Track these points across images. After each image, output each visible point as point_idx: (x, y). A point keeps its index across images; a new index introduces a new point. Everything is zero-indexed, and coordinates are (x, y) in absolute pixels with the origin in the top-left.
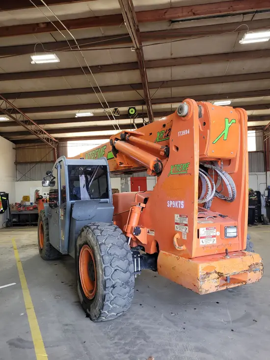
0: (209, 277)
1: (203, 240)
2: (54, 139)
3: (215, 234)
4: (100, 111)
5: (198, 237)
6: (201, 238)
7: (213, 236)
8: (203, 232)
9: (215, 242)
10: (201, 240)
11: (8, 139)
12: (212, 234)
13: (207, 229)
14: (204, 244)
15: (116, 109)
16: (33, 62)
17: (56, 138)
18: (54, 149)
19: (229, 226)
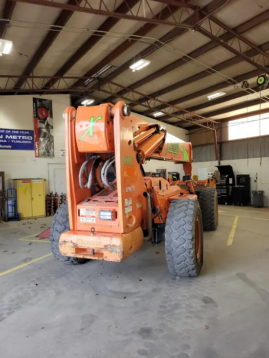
0: (65, 244)
1: (83, 218)
2: (215, 122)
3: (94, 215)
4: (231, 88)
5: (79, 215)
6: (82, 216)
7: (92, 217)
8: (82, 212)
9: (94, 221)
10: (81, 218)
11: (181, 127)
12: (91, 215)
13: (86, 210)
14: (84, 221)
15: (244, 83)
16: (134, 71)
17: (216, 120)
18: (214, 131)
19: (103, 210)
